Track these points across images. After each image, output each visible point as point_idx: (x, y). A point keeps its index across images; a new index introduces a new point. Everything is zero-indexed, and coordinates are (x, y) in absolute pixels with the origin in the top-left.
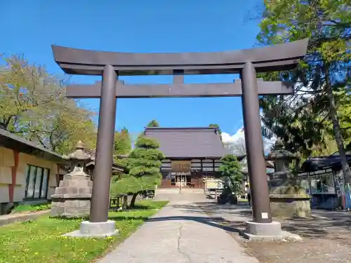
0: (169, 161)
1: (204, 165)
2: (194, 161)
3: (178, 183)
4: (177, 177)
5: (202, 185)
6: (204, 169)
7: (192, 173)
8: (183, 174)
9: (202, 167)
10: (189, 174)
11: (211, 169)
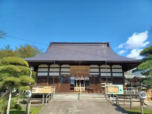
0: (68, 66)
1: (102, 70)
2: (92, 66)
3: (76, 88)
4: (75, 81)
5: (102, 90)
6: (102, 75)
7: (90, 78)
8: (82, 79)
9: (100, 72)
10: (87, 79)
11: (109, 75)
